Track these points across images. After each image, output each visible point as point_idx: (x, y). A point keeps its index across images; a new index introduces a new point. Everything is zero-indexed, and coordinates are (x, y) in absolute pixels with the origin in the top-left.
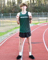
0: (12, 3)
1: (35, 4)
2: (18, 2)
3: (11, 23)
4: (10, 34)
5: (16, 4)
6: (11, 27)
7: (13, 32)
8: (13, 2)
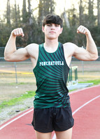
0: (21, 14)
1: (94, 18)
2: (40, 11)
3: (15, 79)
4: (10, 114)
5: (34, 19)
6: (16, 91)
7: (21, 107)
8: (24, 10)
